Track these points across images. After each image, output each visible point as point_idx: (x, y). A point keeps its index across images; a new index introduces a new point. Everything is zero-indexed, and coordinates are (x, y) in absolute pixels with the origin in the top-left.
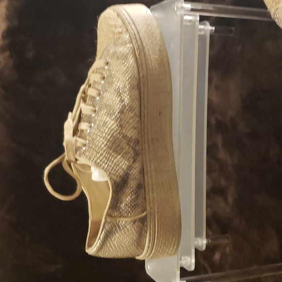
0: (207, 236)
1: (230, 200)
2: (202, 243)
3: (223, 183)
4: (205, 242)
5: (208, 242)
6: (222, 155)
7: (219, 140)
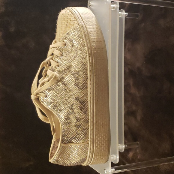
0: (125, 143)
1: (139, 118)
2: (122, 147)
3: (134, 108)
4: (124, 147)
5: (125, 146)
6: (133, 90)
7: (131, 82)
